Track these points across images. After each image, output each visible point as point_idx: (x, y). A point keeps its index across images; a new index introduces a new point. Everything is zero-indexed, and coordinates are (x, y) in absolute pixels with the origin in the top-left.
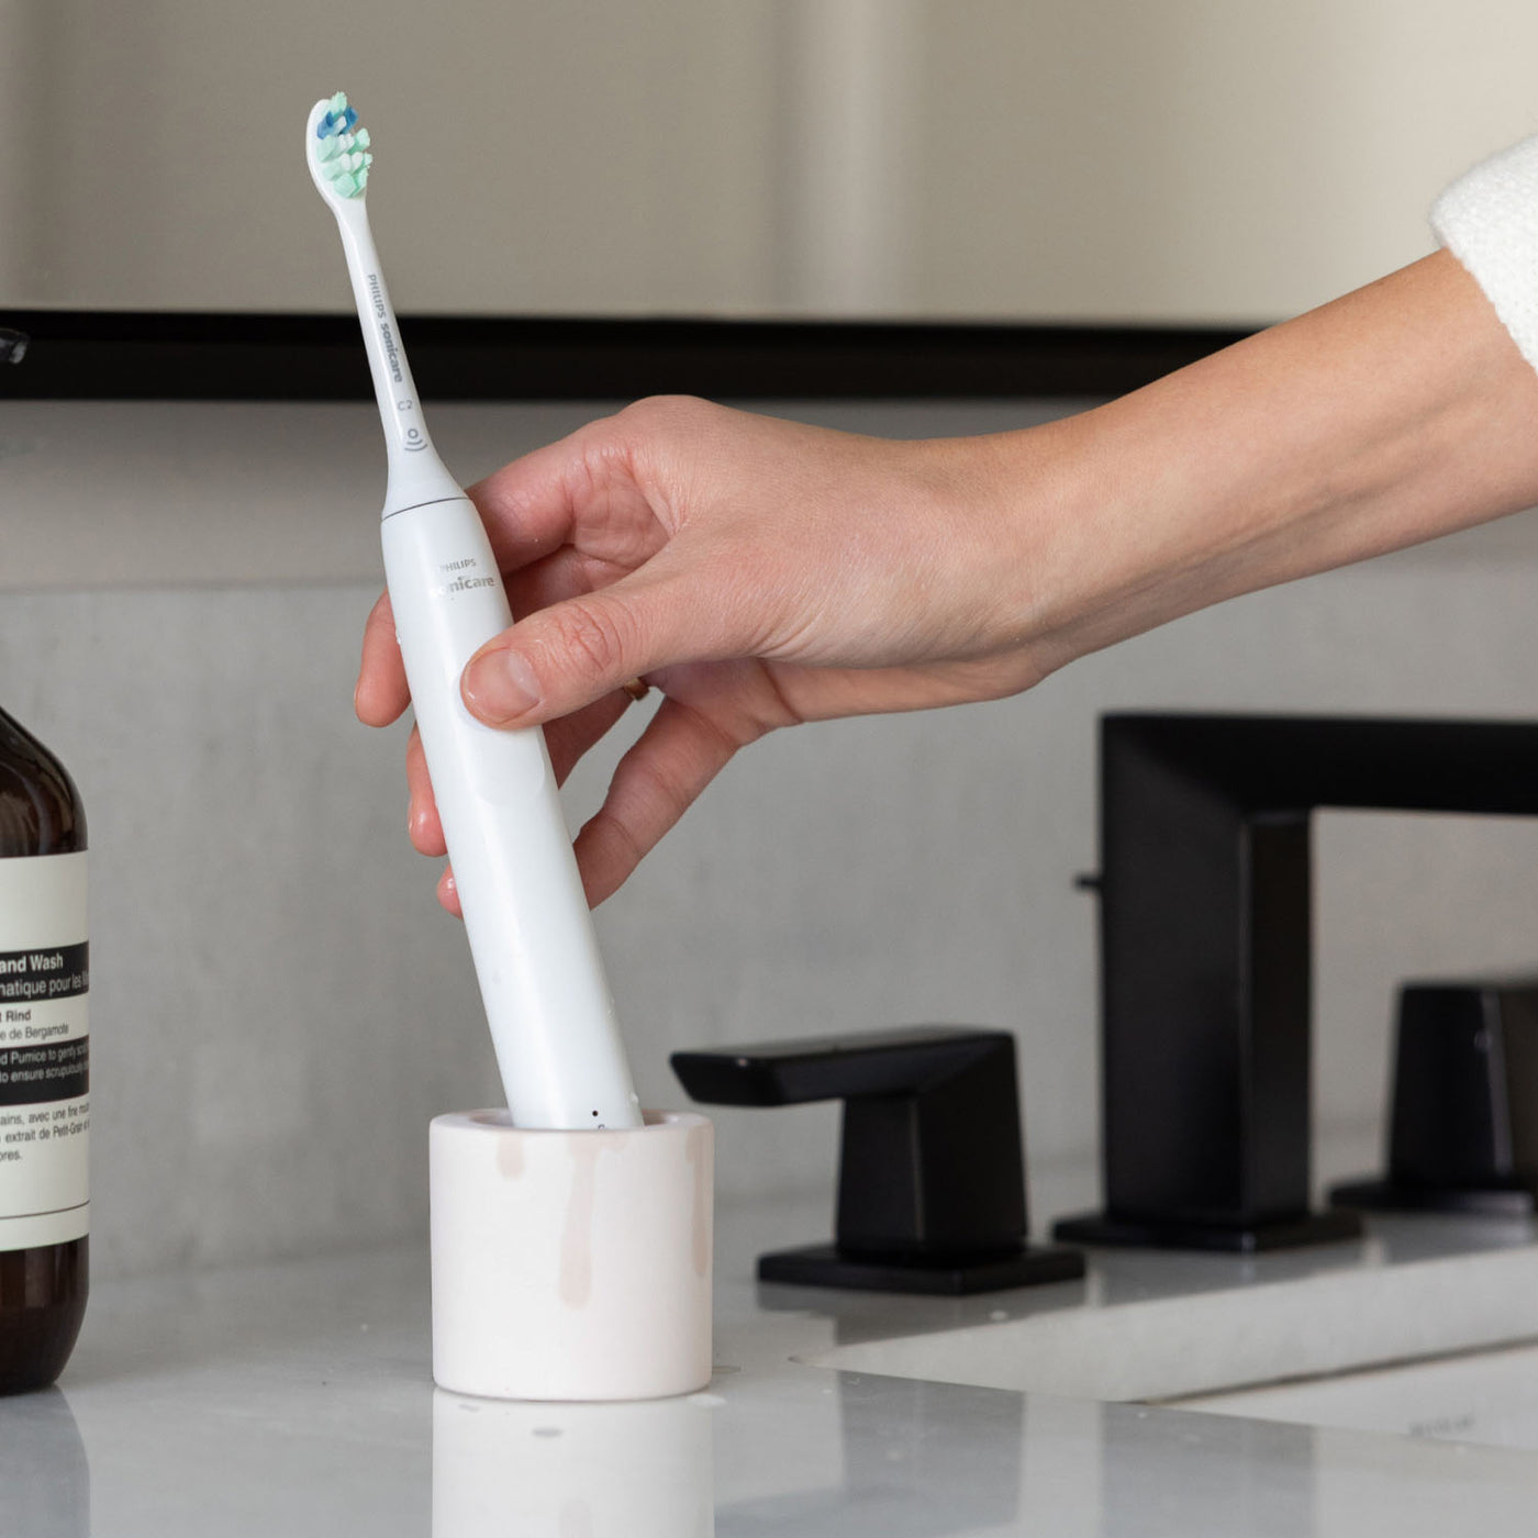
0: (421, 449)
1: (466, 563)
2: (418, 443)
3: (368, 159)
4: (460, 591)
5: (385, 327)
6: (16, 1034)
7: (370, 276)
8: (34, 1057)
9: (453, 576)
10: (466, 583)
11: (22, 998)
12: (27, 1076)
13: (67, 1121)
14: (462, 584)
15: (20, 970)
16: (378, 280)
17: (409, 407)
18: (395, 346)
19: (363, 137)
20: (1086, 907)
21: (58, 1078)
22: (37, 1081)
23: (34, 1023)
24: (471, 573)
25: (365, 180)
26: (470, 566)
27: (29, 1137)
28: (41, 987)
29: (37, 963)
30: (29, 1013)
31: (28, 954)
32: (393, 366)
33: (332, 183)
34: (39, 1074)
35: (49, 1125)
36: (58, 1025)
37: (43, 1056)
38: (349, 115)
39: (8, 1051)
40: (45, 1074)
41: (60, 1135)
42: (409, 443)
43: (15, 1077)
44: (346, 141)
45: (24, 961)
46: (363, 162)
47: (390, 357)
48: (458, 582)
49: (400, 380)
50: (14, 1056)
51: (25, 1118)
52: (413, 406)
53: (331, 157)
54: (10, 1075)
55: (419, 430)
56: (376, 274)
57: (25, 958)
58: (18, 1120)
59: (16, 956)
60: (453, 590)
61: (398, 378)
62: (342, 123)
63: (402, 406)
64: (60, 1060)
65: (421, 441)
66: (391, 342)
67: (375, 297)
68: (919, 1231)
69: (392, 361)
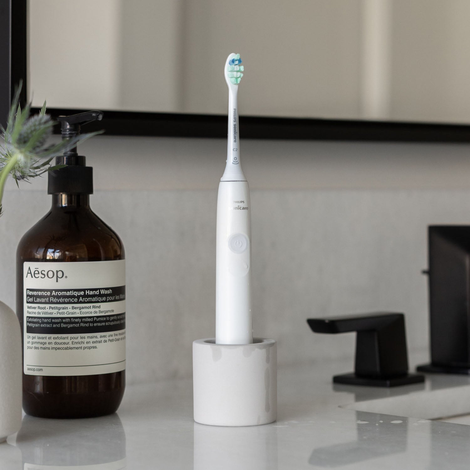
0: (236, 164)
1: (242, 202)
2: (236, 162)
3: (242, 75)
4: (238, 210)
5: (235, 125)
6: (96, 312)
7: (234, 109)
8: (102, 319)
9: (237, 205)
10: (240, 208)
11: (98, 302)
12: (99, 324)
13: (114, 338)
14: (239, 208)
15: (97, 294)
16: (236, 111)
17: (236, 151)
18: (237, 131)
19: (242, 68)
20: (425, 279)
21: (110, 325)
22: (103, 326)
23: (101, 309)
24: (242, 205)
25: (239, 81)
26: (242, 203)
27: (100, 342)
28: (104, 299)
29: (102, 292)
30: (100, 306)
31: (100, 289)
32: (234, 137)
33: (230, 78)
34: (104, 324)
35: (107, 339)
36: (110, 310)
37: (105, 319)
38: (240, 61)
39: (93, 317)
40: (105, 324)
41: (111, 342)
42: (234, 161)
43: (95, 325)
44: (237, 68)
45: (98, 291)
46: (240, 76)
47: (234, 134)
48: (238, 207)
49: (236, 142)
50: (95, 319)
51: (99, 337)
52: (238, 150)
53: (231, 71)
54: (94, 324)
55: (237, 158)
56: (236, 109)
57: (98, 290)
58: (96, 337)
59: (96, 290)
60: (235, 209)
61: (235, 141)
62: (237, 62)
63: (234, 150)
64: (111, 320)
65: (237, 161)
66: (236, 130)
67: (234, 115)
68: (378, 369)
69: (234, 136)
